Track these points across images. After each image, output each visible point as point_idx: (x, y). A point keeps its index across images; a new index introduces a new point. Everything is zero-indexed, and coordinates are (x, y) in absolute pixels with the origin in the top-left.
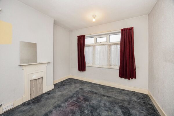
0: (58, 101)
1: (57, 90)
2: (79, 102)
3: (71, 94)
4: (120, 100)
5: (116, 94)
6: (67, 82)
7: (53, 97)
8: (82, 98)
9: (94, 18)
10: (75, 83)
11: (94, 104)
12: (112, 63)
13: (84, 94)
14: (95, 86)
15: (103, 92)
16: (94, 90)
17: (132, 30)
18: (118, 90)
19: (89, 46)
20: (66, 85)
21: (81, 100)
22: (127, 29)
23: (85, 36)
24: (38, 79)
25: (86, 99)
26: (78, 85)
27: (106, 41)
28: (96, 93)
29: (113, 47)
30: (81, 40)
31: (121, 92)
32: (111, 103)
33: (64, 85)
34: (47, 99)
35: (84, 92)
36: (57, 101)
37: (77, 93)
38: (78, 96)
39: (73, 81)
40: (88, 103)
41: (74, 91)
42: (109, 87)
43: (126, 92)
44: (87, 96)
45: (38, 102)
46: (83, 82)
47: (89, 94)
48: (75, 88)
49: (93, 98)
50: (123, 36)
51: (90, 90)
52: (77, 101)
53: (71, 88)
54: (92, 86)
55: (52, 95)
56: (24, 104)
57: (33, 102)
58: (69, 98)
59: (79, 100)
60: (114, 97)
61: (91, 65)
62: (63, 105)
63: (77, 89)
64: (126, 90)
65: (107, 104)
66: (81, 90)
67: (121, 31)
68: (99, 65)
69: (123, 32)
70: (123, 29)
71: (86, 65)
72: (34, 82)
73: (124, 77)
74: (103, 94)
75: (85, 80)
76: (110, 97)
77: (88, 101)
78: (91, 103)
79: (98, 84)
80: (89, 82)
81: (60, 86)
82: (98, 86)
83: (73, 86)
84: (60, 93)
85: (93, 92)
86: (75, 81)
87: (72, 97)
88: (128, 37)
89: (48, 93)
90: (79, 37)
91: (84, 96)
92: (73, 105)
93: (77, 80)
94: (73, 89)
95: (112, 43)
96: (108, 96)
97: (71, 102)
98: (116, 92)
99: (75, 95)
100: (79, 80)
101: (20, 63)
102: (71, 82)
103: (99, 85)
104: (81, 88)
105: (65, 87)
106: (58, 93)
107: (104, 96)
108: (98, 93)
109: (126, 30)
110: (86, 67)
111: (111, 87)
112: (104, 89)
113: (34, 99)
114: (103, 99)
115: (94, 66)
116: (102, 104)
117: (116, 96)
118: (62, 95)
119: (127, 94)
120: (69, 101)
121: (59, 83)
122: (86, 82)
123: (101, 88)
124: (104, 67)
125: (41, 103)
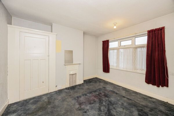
0: (86, 92)
1: (85, 85)
2: (100, 96)
3: (95, 89)
4: (141, 105)
5: (139, 99)
6: (93, 80)
7: (82, 89)
8: (103, 94)
9: (115, 25)
10: (100, 82)
11: (112, 100)
12: (138, 67)
13: (106, 92)
14: (118, 87)
15: (125, 94)
16: (115, 91)
17: (162, 31)
18: (143, 96)
19: (113, 49)
20: (92, 82)
21: (102, 95)
22: (156, 30)
23: (109, 41)
24: (74, 74)
25: (106, 96)
26: (102, 84)
27: (131, 44)
28: (117, 93)
29: (139, 50)
30: (106, 45)
31: (147, 99)
32: (130, 104)
33: (90, 82)
34: (79, 88)
35: (106, 90)
36: (84, 91)
37: (100, 89)
38: (100, 92)
39: (98, 80)
40: (107, 98)
41: (98, 88)
42: (133, 91)
43: (154, 100)
44: (108, 93)
45: (73, 89)
46: (107, 82)
47: (110, 93)
48: (99, 86)
49: (113, 96)
50: (151, 38)
51: (112, 90)
52: (98, 95)
53: (96, 85)
54: (115, 87)
55: (82, 87)
56: (66, 89)
57: (71, 89)
58: (93, 92)
59: (101, 95)
60: (136, 101)
61: (115, 68)
62: (88, 95)
63: (100, 87)
64: (154, 99)
65: (125, 104)
66: (104, 89)
67: (148, 33)
68: (123, 68)
69: (151, 33)
70: (151, 30)
71: (110, 67)
72: (71, 76)
73: (151, 84)
74: (124, 95)
75: (109, 81)
76: (131, 100)
77: (108, 97)
78: (110, 99)
79: (121, 87)
80: (113, 83)
81: (87, 82)
82: (121, 88)
83: (98, 84)
84: (87, 87)
85: (114, 92)
86: (100, 80)
87: (95, 91)
88: (156, 38)
89: (80, 85)
90: (103, 42)
91: (105, 93)
92: (95, 97)
93: (102, 80)
94: (97, 86)
95: (138, 46)
96: (128, 99)
97: (94, 94)
98: (140, 97)
99: (98, 91)
100: (104, 80)
101: (65, 63)
102: (96, 81)
103: (123, 87)
104: (104, 86)
105: (91, 84)
106: (86, 87)
107: (124, 97)
108: (119, 94)
109: (154, 31)
110: (110, 69)
111: (135, 91)
112: (126, 92)
113: (71, 87)
114: (122, 99)
115: (117, 68)
116: (120, 103)
117: (138, 100)
118: (88, 89)
119: (154, 103)
120: (93, 94)
121: (87, 80)
122: (109, 82)
123: (124, 90)
124: (128, 70)
125: (75, 90)
